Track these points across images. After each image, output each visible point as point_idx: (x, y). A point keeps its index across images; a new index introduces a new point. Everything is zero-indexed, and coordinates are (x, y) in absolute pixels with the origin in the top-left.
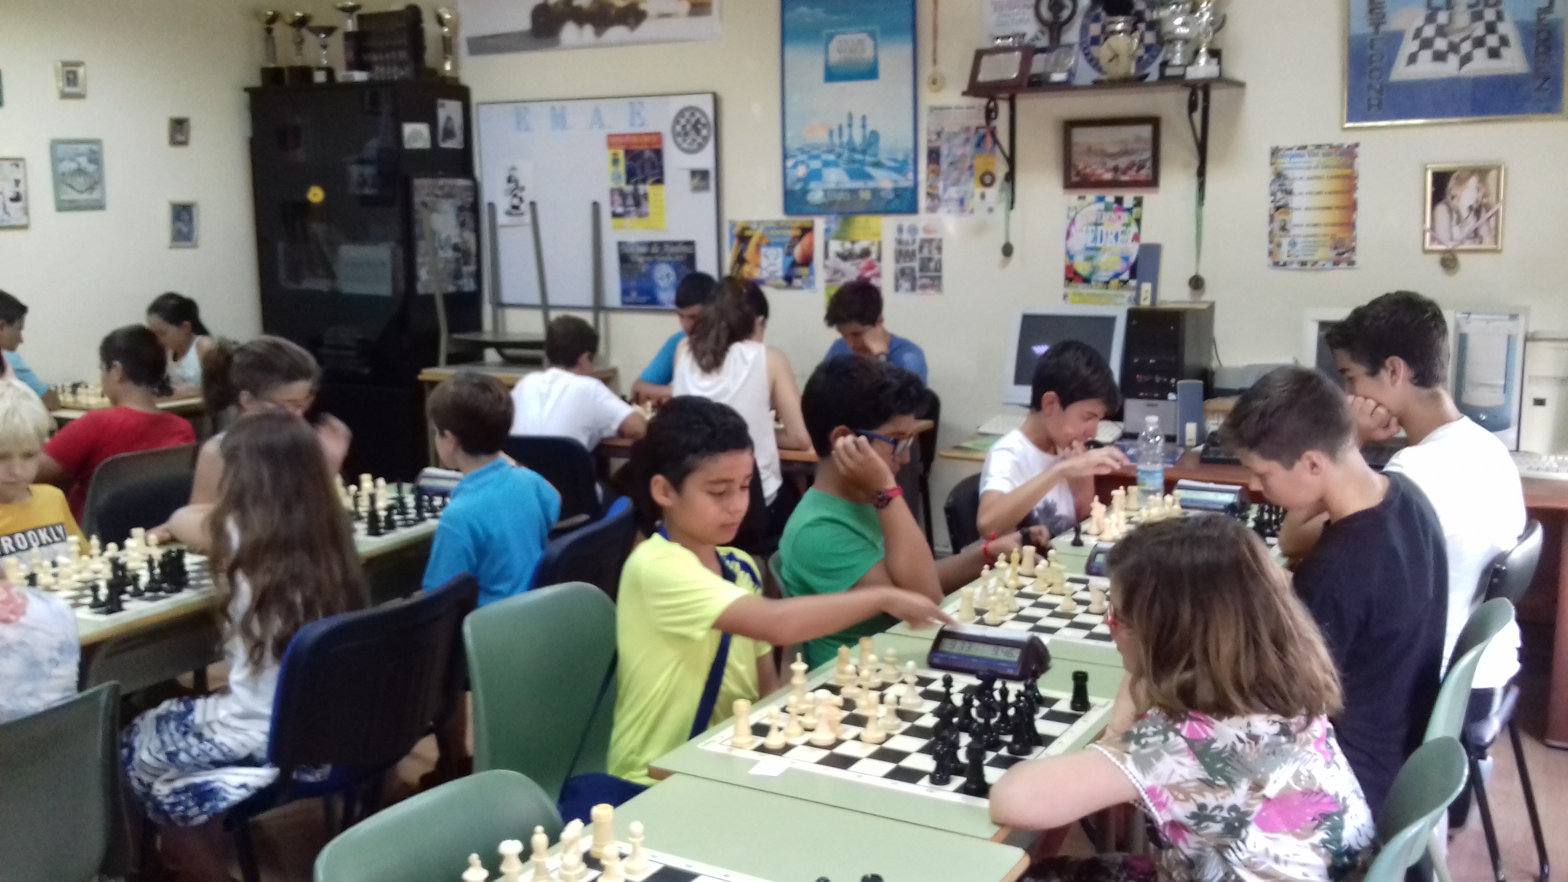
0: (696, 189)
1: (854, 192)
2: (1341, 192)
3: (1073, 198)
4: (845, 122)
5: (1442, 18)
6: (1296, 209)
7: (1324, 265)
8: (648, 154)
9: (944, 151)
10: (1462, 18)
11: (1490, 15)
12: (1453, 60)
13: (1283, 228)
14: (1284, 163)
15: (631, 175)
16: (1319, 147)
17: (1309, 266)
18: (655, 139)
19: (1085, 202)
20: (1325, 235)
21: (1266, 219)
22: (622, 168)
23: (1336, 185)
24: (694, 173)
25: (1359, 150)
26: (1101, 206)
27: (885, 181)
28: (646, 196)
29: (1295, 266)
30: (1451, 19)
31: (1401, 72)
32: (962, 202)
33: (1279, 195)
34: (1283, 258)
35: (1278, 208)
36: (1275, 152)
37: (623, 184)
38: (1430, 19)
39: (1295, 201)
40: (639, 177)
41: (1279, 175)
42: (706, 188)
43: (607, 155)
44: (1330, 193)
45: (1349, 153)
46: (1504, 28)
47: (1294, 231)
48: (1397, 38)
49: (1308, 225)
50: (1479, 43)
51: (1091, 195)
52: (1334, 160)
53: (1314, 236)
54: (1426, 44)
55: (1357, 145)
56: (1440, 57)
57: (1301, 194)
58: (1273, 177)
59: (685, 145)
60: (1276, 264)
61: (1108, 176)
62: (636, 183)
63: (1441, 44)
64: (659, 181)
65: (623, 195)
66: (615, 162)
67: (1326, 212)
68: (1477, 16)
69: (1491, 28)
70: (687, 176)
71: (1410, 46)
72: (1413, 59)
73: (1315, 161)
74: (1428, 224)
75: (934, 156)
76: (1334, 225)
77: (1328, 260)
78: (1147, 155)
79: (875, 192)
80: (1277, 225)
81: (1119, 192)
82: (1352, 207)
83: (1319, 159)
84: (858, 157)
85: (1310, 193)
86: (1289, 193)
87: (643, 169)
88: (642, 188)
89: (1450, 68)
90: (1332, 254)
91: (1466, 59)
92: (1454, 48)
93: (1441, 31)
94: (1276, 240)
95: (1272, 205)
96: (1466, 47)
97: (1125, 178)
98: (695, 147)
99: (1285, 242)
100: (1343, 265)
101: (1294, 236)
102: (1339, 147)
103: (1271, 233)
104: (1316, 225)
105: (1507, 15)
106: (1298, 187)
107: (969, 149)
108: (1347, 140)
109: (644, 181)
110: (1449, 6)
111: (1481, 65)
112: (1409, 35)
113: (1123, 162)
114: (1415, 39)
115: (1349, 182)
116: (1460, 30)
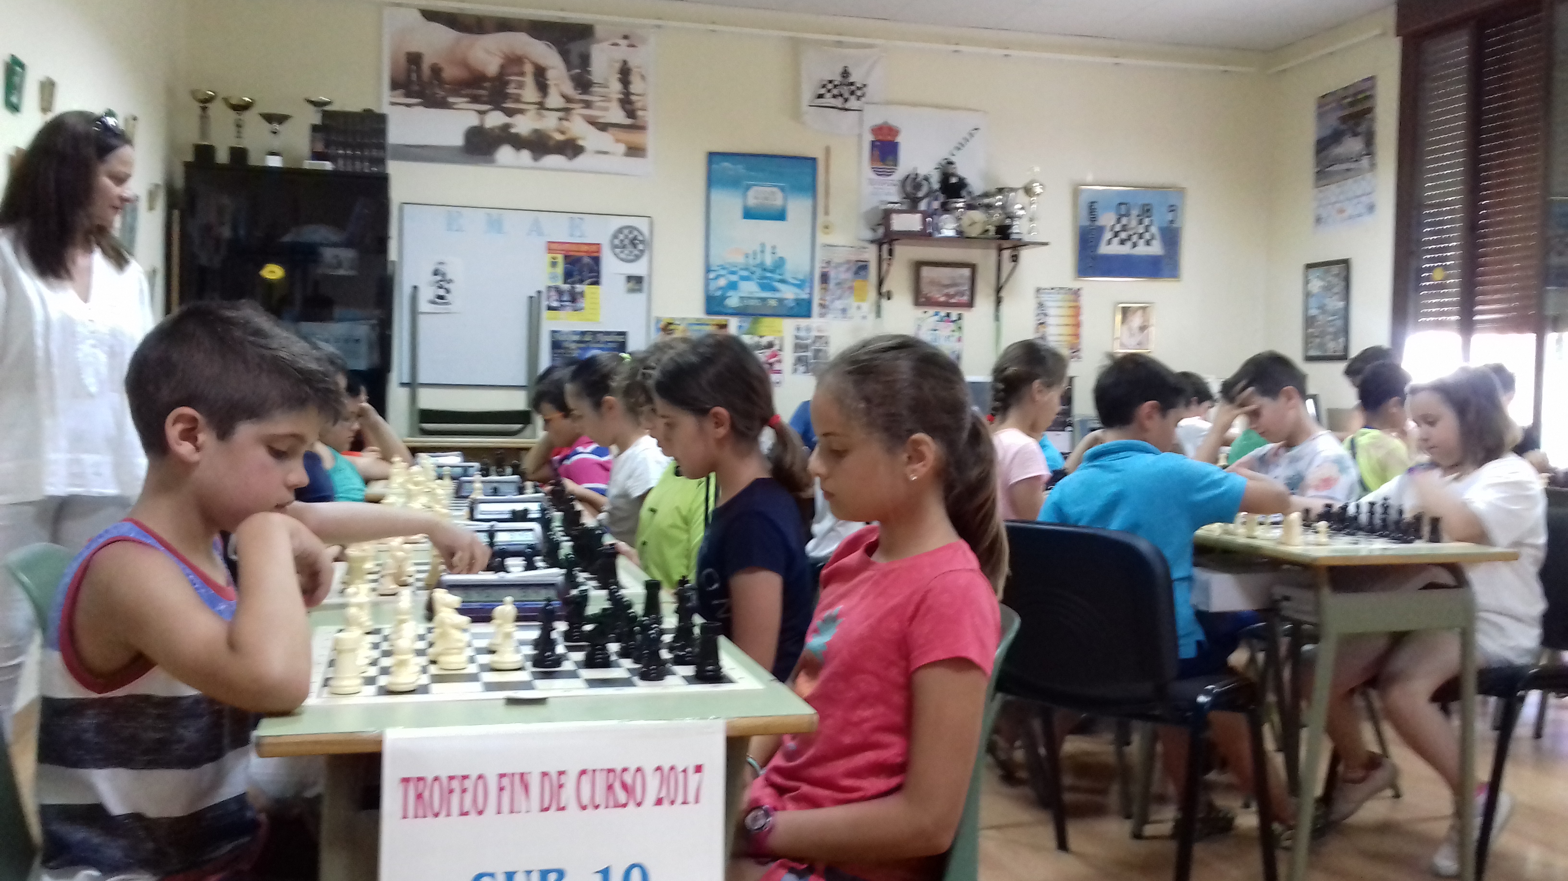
0: (632, 291)
1: (764, 300)
2: (1073, 316)
3: (919, 312)
4: (758, 249)
5: (1124, 221)
6: (1050, 324)
8: (586, 260)
9: (832, 274)
10: (1134, 223)
11: (1147, 221)
12: (1129, 244)
14: (1044, 298)
15: (568, 276)
16: (1060, 289)
18: (594, 248)
19: (927, 315)
20: (1066, 340)
21: (1033, 330)
22: (560, 270)
23: (1069, 312)
24: (630, 278)
25: (1082, 292)
26: (936, 318)
27: (789, 293)
28: (582, 294)
30: (1129, 221)
31: (1104, 249)
32: (844, 311)
33: (1041, 315)
35: (1040, 323)
36: (1038, 290)
37: (560, 283)
38: (1119, 221)
39: (1050, 321)
40: (577, 278)
41: (1041, 305)
42: (640, 290)
43: (548, 257)
44: (1067, 316)
45: (1076, 293)
46: (1154, 229)
48: (1101, 230)
49: (1057, 334)
50: (1141, 236)
51: (931, 311)
52: (1068, 297)
53: (1060, 340)
54: (1116, 234)
55: (1080, 289)
56: (1122, 242)
57: (1052, 316)
58: (1037, 306)
59: (622, 256)
61: (942, 299)
62: (573, 283)
63: (1123, 235)
64: (596, 283)
65: (560, 292)
66: (554, 264)
67: (1067, 327)
68: (1140, 222)
69: (1147, 229)
70: (622, 280)
71: (1108, 235)
72: (1109, 242)
74: (1118, 336)
75: (825, 278)
76: (1068, 334)
78: (966, 287)
79: (781, 301)
81: (948, 310)
82: (1078, 325)
83: (1060, 297)
84: (769, 275)
85: (1058, 315)
86: (1046, 315)
87: (581, 272)
88: (579, 287)
89: (1126, 249)
91: (1135, 245)
92: (1129, 238)
93: (1124, 228)
95: (1037, 322)
96: (1135, 238)
97: (953, 301)
98: (632, 258)
100: (1077, 357)
102: (1071, 289)
104: (1060, 335)
105: (1154, 223)
106: (1051, 312)
107: (849, 275)
108: (1075, 285)
109: (581, 282)
110: (1127, 215)
111: (1142, 250)
112: (1108, 228)
113: (952, 291)
114: (1112, 230)
115: (1076, 311)
116: (1132, 229)
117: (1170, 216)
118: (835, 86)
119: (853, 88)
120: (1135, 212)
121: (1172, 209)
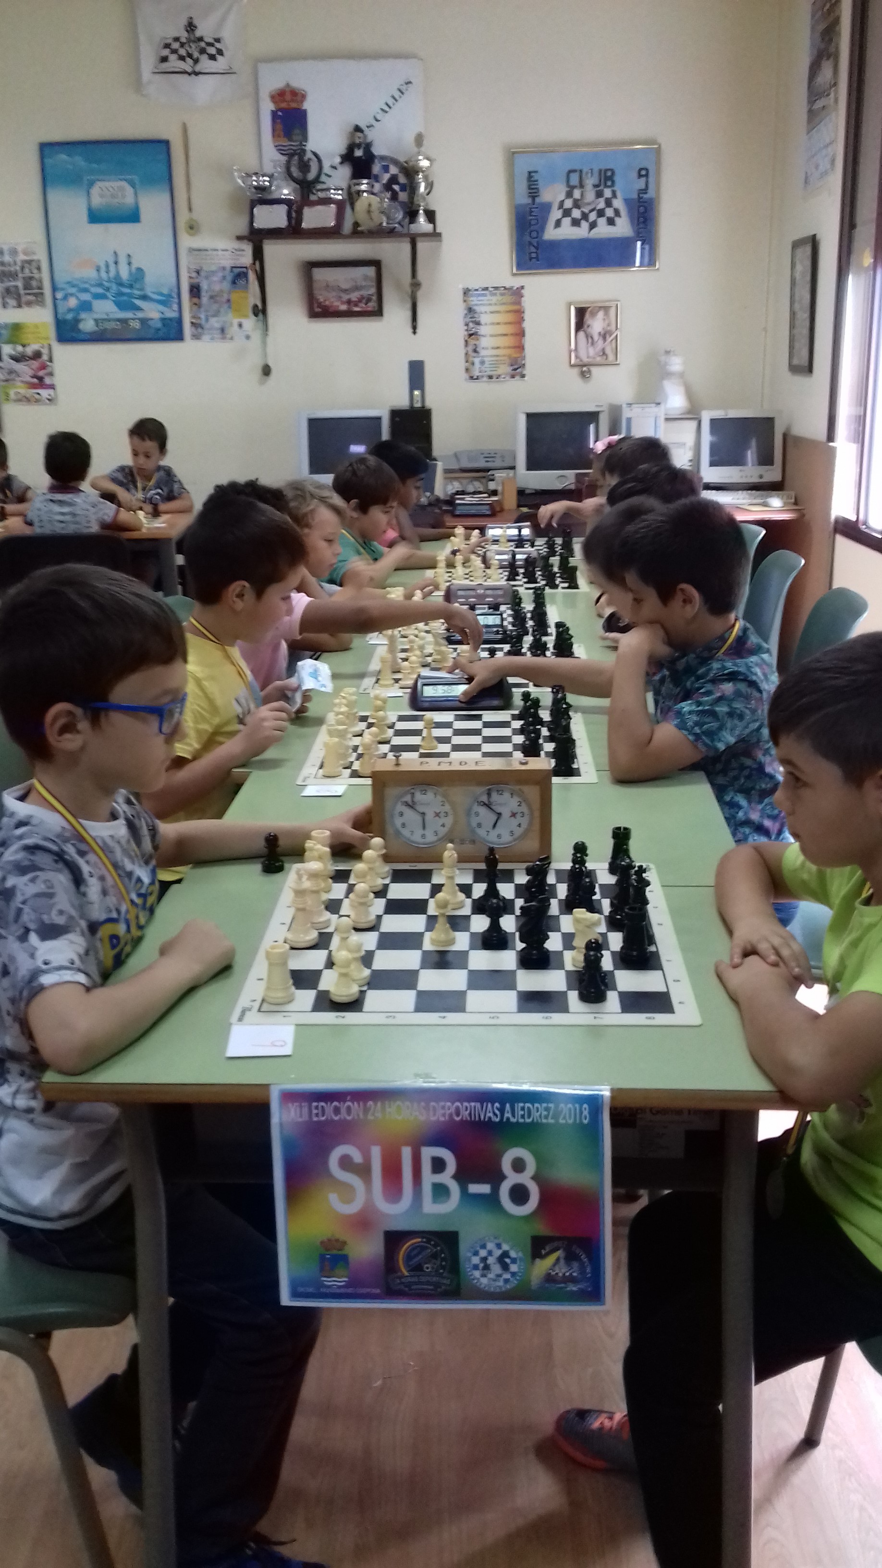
1: (124, 321)
2: (513, 323)
3: (316, 325)
4: (111, 259)
5: (577, 194)
6: (483, 335)
7: (504, 378)
9: (204, 286)
10: (590, 195)
11: (608, 193)
12: (585, 225)
13: (475, 351)
14: (474, 300)
16: (496, 288)
17: (494, 379)
20: (504, 356)
21: (463, 343)
23: (510, 317)
25: (524, 291)
27: (153, 312)
29: (485, 379)
30: (582, 195)
31: (551, 233)
32: (223, 330)
33: (471, 325)
34: (476, 373)
35: (471, 335)
36: (466, 292)
38: (569, 195)
39: (483, 330)
41: (470, 310)
44: (506, 323)
45: (517, 293)
46: (618, 203)
47: (483, 353)
48: (546, 208)
49: (493, 348)
50: (601, 213)
51: (331, 323)
52: (508, 298)
53: (497, 356)
54: (567, 213)
55: (522, 287)
56: (576, 223)
57: (486, 324)
58: (466, 312)
60: (472, 378)
61: (344, 307)
63: (576, 213)
67: (505, 337)
68: (599, 194)
69: (609, 203)
71: (556, 214)
72: (558, 224)
73: (494, 299)
74: (573, 346)
75: (195, 291)
76: (509, 347)
77: (506, 374)
78: (373, 290)
79: (144, 322)
80: (470, 348)
82: (521, 334)
83: (497, 298)
84: (127, 290)
85: (493, 324)
86: (478, 323)
89: (582, 232)
90: (509, 369)
91: (593, 225)
92: (585, 216)
93: (577, 204)
94: (471, 359)
95: (466, 333)
96: (593, 216)
97: (357, 309)
99: (477, 361)
100: (517, 378)
101: (483, 357)
102: (511, 289)
103: (466, 354)
104: (498, 348)
105: (619, 194)
106: (484, 319)
107: (225, 286)
108: (516, 282)
110: (581, 186)
111: (603, 230)
112: (556, 206)
113: (354, 296)
114: (559, 208)
115: (518, 315)
116: (589, 204)
117: (641, 183)
118: (182, 45)
119: (203, 44)
120: (590, 182)
121: (643, 173)
